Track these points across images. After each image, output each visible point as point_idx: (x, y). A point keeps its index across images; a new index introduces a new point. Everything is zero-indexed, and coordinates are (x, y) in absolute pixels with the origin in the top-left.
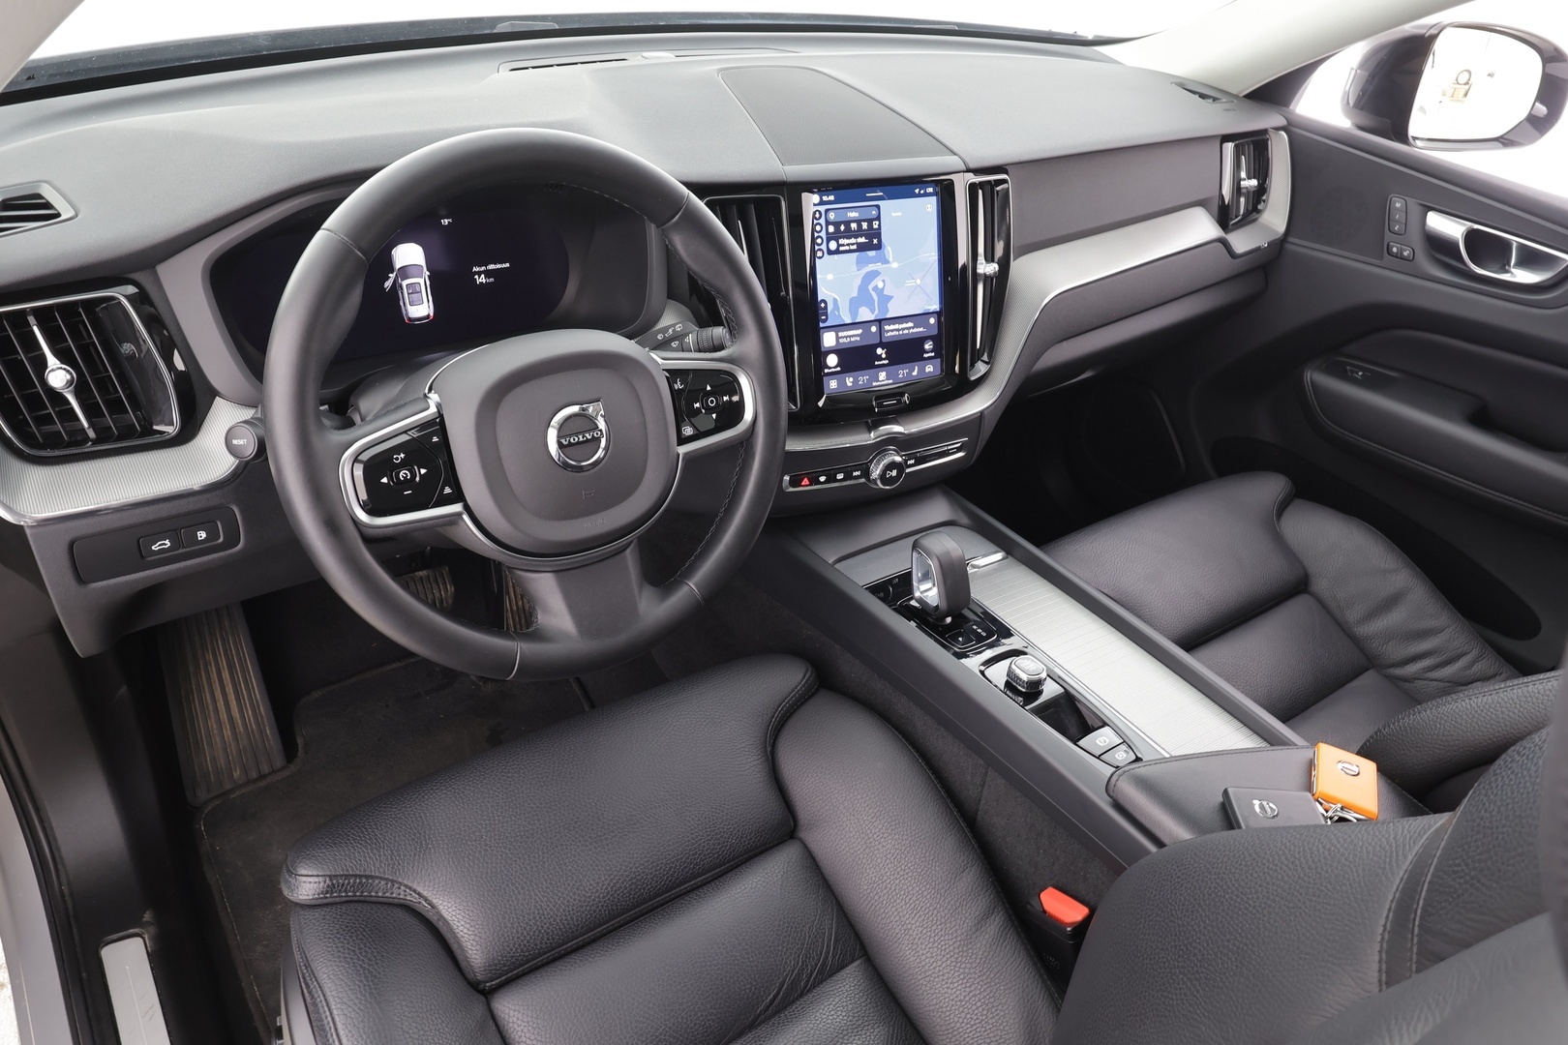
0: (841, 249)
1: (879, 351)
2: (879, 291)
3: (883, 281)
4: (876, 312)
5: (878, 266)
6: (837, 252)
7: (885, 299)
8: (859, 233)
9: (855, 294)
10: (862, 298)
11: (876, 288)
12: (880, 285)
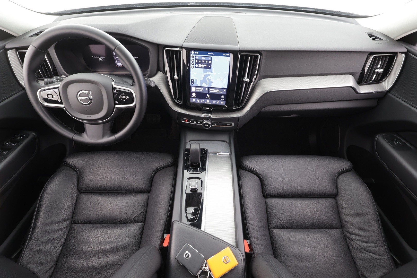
0: (199, 67)
1: (208, 95)
2: (209, 80)
3: (211, 77)
4: (208, 85)
5: (210, 73)
6: (198, 67)
7: (211, 82)
8: (205, 63)
9: (202, 79)
10: (204, 80)
11: (208, 79)
12: (210, 78)
